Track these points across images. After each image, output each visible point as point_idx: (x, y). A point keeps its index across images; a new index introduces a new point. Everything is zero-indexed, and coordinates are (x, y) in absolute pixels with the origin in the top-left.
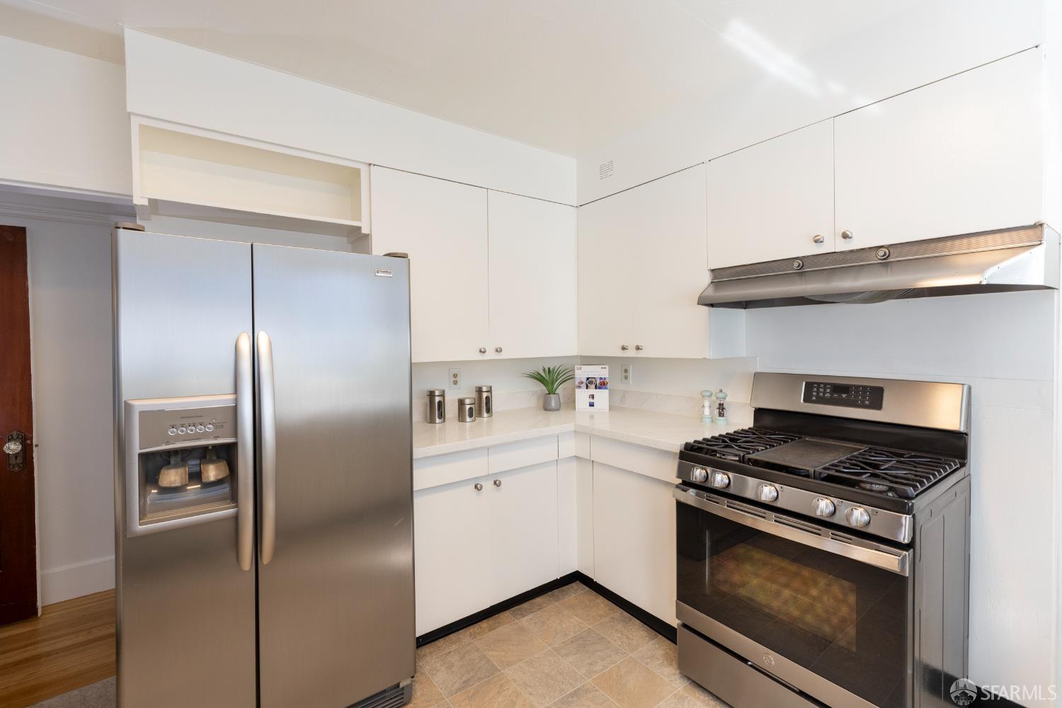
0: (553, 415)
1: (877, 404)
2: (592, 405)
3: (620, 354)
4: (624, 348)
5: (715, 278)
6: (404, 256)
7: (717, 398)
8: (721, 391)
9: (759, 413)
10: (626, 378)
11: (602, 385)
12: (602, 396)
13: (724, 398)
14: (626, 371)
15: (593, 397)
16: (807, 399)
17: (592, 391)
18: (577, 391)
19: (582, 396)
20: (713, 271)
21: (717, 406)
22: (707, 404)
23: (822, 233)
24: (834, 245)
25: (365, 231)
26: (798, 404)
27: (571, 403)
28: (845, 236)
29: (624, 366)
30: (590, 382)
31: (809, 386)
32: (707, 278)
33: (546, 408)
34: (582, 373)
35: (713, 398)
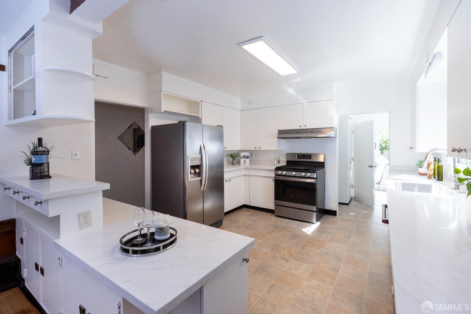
0: (234, 166)
1: (310, 158)
2: (245, 163)
3: (254, 149)
4: (255, 148)
5: (279, 132)
6: (222, 126)
7: (278, 159)
8: (279, 158)
9: (288, 162)
10: (252, 156)
11: (248, 157)
12: (248, 161)
13: (280, 159)
14: (252, 154)
15: (245, 161)
16: (298, 158)
17: (245, 159)
18: (241, 159)
19: (242, 161)
20: (278, 130)
21: (278, 161)
22: (275, 161)
23: (301, 125)
24: (303, 127)
25: (200, 117)
26: (296, 159)
27: (239, 163)
28: (305, 126)
29: (252, 152)
30: (244, 157)
31: (298, 155)
32: (277, 132)
33: (233, 164)
34: (242, 154)
35: (277, 159)
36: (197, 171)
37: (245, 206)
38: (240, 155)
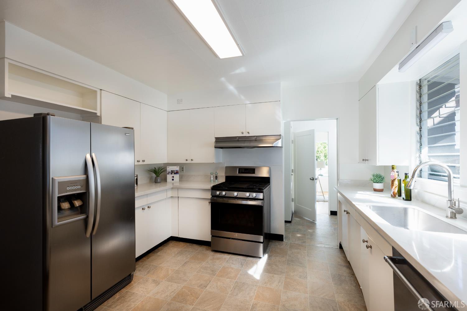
0: (159, 184)
1: (254, 173)
2: (173, 180)
3: (185, 162)
4: (187, 160)
5: (216, 140)
6: (132, 129)
7: (215, 174)
8: (216, 172)
9: (227, 178)
10: (183, 170)
11: (177, 173)
12: (177, 177)
13: (217, 174)
14: (183, 168)
15: (173, 177)
16: (239, 173)
17: (173, 175)
18: (168, 175)
19: (169, 177)
20: (216, 138)
21: (215, 176)
22: (212, 176)
23: (244, 131)
24: (246, 134)
25: (98, 114)
26: (237, 174)
27: (165, 180)
28: (248, 133)
29: (182, 166)
30: (172, 172)
31: (239, 169)
32: (214, 140)
33: (156, 182)
34: (169, 169)
35: (214, 174)
36: (77, 203)
37: (173, 239)
38: (166, 170)
